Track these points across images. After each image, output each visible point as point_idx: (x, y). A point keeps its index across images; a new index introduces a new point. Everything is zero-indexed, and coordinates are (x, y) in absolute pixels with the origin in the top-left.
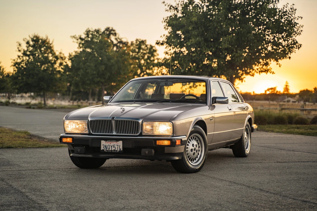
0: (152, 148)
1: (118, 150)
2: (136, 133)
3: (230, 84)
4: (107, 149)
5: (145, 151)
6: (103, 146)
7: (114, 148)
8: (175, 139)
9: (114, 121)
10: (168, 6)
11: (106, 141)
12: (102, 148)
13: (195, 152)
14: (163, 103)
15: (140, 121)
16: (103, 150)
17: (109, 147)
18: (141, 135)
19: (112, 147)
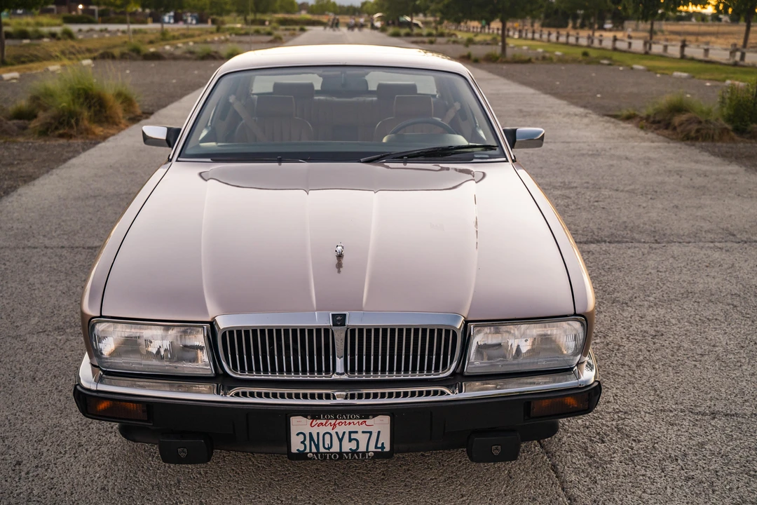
4: (317, 446)
5: (490, 448)
6: (302, 436)
7: (354, 443)
9: (344, 330)
11: (313, 418)
12: (296, 445)
15: (459, 325)
16: (302, 453)
17: (327, 442)
19: (341, 440)
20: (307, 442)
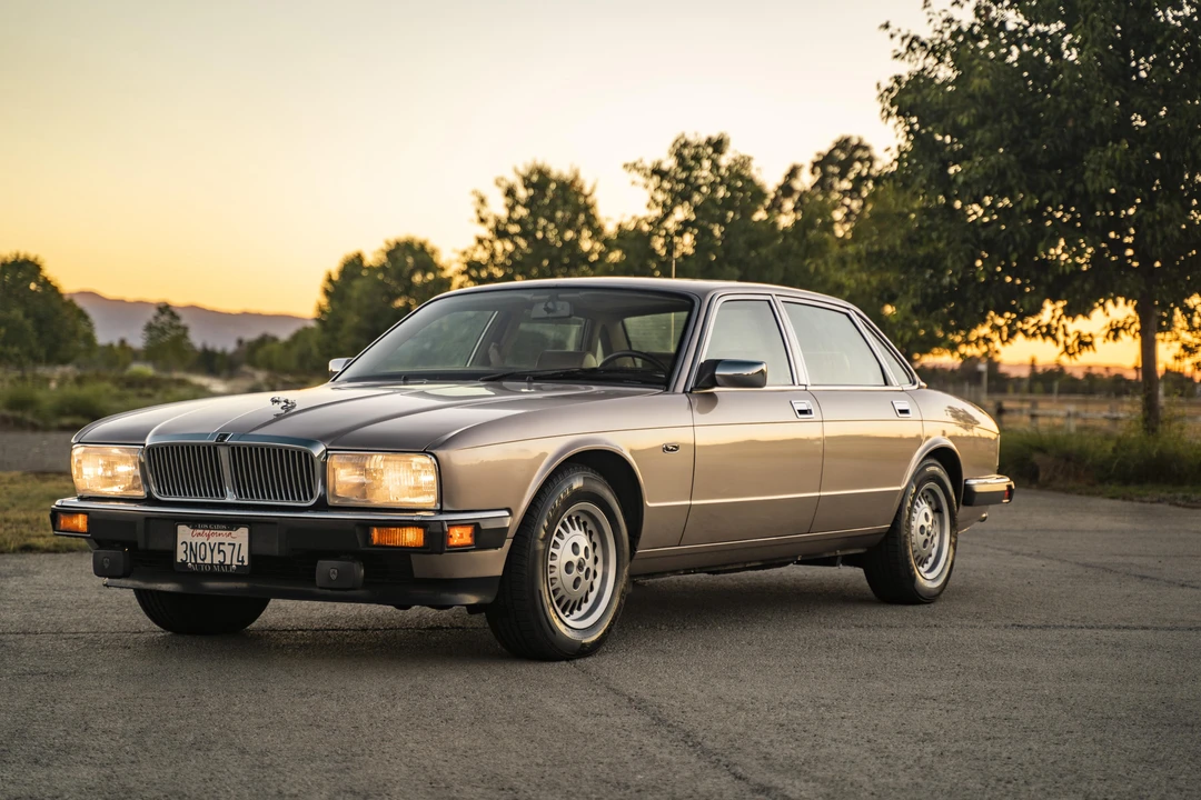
0: (357, 556)
1: (235, 562)
2: (306, 498)
3: (848, 315)
4: (196, 559)
5: (328, 569)
6: (185, 546)
7: (222, 554)
8: (442, 522)
9: (226, 448)
10: (903, 38)
11: (194, 528)
12: (181, 556)
13: (582, 574)
14: (505, 384)
15: (318, 451)
16: (184, 563)
17: (203, 553)
18: (322, 505)
19: (212, 551)
20: (188, 552)
